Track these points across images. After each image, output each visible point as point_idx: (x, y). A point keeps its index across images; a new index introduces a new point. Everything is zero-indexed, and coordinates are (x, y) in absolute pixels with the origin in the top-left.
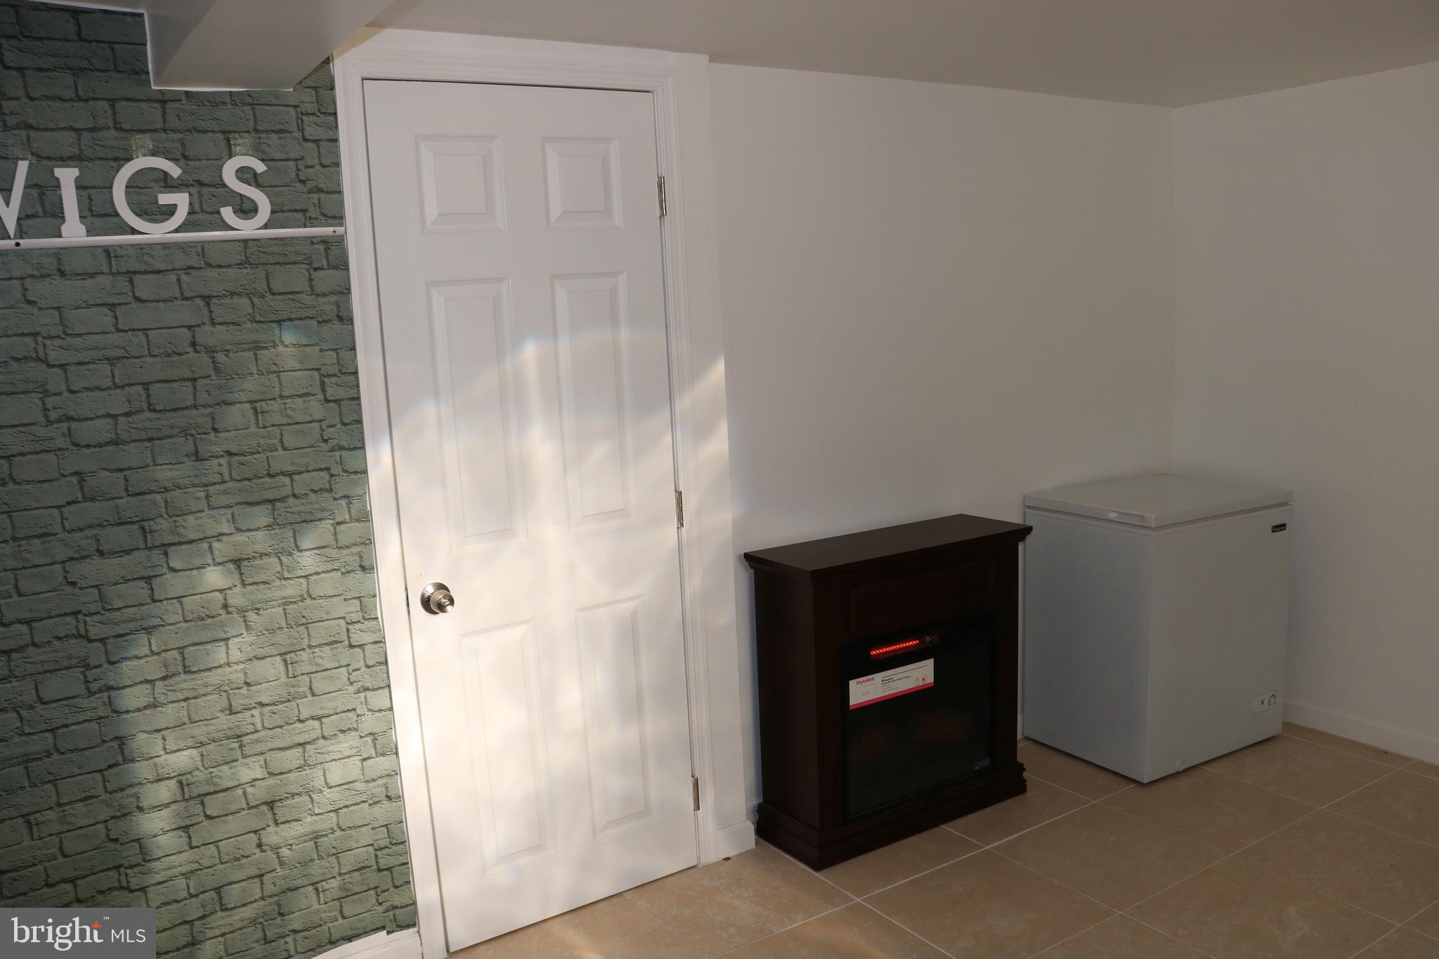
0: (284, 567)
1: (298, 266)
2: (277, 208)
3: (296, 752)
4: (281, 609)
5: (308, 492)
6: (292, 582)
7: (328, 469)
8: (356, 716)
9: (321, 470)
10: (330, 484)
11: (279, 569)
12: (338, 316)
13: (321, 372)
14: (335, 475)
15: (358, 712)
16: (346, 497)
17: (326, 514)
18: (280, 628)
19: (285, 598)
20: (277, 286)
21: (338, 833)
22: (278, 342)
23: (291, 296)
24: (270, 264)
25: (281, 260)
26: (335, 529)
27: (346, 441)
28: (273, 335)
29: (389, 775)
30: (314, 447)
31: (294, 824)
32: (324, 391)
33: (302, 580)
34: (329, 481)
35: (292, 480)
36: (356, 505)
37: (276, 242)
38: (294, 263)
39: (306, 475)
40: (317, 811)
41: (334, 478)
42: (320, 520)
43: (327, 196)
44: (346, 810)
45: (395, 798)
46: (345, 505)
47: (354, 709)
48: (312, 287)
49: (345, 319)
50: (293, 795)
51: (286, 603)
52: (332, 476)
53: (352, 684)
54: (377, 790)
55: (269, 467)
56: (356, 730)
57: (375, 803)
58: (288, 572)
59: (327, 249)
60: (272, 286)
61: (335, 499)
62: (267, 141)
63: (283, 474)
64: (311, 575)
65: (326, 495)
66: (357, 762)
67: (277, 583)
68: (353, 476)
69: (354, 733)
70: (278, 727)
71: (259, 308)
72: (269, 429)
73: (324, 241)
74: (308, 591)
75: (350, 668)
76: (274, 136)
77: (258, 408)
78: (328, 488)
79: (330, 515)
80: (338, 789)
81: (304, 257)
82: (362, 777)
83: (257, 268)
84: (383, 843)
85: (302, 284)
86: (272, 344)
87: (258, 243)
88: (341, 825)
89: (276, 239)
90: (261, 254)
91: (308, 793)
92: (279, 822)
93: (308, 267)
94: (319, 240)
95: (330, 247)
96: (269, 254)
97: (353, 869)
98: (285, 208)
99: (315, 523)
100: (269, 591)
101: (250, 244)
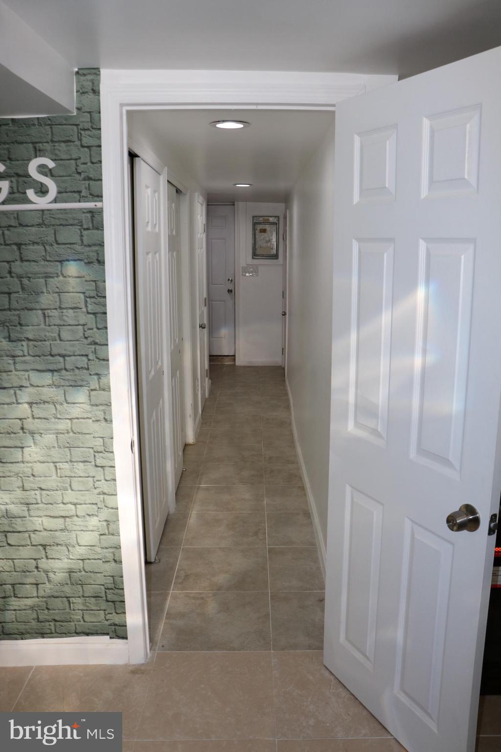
0: (57, 411)
1: (74, 227)
2: (62, 190)
3: (61, 520)
4: (54, 436)
5: (74, 368)
6: (62, 421)
7: (87, 356)
8: (97, 508)
9: (82, 355)
10: (88, 365)
11: (55, 412)
12: (97, 260)
13: (85, 295)
14: (91, 360)
15: (99, 506)
16: (97, 374)
17: (84, 383)
18: (54, 447)
19: (57, 430)
20: (61, 239)
21: (83, 573)
22: (60, 274)
23: (69, 246)
24: (57, 225)
25: (64, 222)
26: (90, 393)
27: (99, 339)
28: (57, 270)
29: (116, 548)
30: (80, 341)
31: (57, 561)
32: (86, 306)
33: (68, 421)
34: (87, 363)
35: (65, 360)
36: (103, 380)
37: (62, 211)
38: (72, 225)
39: (73, 358)
40: (71, 557)
41: (90, 361)
42: (80, 386)
43: (94, 182)
44: (88, 561)
45: (118, 561)
46: (96, 379)
47: (96, 504)
48: (82, 240)
49: (101, 262)
50: (57, 545)
51: (58, 433)
52: (89, 360)
53: (95, 488)
54: (109, 555)
55: (51, 350)
56: (97, 516)
57: (106, 562)
58: (60, 414)
59: (93, 217)
60: (57, 239)
61: (90, 375)
62: (59, 148)
63: (60, 355)
64: (74, 419)
65: (85, 371)
66: (97, 535)
67: (53, 420)
68: (102, 362)
69: (95, 518)
70: (50, 504)
71: (49, 253)
72: (52, 327)
73: (91, 212)
74: (71, 428)
75: (95, 479)
76: (63, 144)
77: (46, 314)
78: (86, 367)
79: (87, 384)
80: (84, 548)
81: (78, 221)
82: (99, 544)
83: (49, 227)
84: (110, 586)
85: (76, 239)
86: (56, 275)
87: (51, 212)
88: (85, 568)
89: (61, 210)
90: (52, 219)
91: (67, 546)
92: (49, 557)
93: (80, 227)
94: (87, 210)
95: (95, 215)
96: (57, 219)
97: (91, 595)
98: (68, 190)
99: (78, 388)
100: (48, 424)
101: (45, 212)
